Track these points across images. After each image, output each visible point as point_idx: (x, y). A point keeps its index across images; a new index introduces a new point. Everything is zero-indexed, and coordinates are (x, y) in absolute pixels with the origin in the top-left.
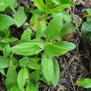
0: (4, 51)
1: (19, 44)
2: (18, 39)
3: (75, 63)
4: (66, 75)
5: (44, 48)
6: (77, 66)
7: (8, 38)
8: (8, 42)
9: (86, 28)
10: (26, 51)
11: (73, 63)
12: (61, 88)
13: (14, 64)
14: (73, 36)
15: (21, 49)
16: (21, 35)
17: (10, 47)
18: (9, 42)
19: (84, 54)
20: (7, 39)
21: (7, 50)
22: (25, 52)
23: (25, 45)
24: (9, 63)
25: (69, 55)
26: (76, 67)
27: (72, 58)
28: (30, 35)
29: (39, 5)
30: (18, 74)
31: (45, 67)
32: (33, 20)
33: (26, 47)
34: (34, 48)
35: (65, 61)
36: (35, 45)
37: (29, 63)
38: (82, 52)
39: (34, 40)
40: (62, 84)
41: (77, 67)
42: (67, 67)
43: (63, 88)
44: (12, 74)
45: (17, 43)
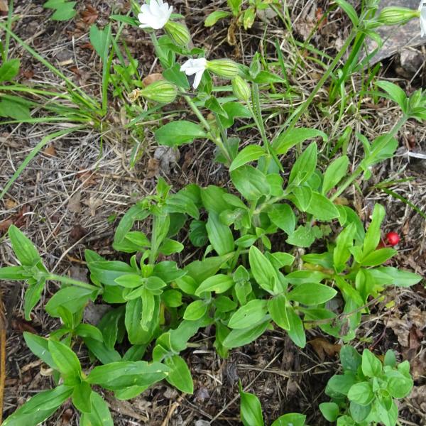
0: (242, 237)
1: (264, 254)
2: (270, 248)
3: (279, 385)
4: (246, 377)
5: (276, 296)
6: (276, 393)
7: (265, 232)
8: (259, 236)
9: (344, 354)
10: (258, 269)
11: (276, 381)
12: (216, 380)
13: (228, 263)
14: (329, 354)
15: (258, 261)
16: (282, 251)
17: (254, 242)
18: (260, 239)
19: (307, 396)
20: (263, 233)
21: (247, 241)
22: (256, 268)
23: (267, 263)
24: (226, 253)
25: (288, 361)
26: (272, 390)
27: (285, 370)
28: (285, 264)
29: (339, 255)
30: (217, 274)
31: (248, 311)
32: (312, 258)
33: (264, 265)
34: (269, 279)
35: (273, 358)
36: (273, 278)
37: (241, 285)
38: (306, 390)
39: (281, 273)
40: (225, 377)
41: (272, 394)
42: (262, 371)
43: (218, 383)
44: (210, 267)
45: (265, 250)
